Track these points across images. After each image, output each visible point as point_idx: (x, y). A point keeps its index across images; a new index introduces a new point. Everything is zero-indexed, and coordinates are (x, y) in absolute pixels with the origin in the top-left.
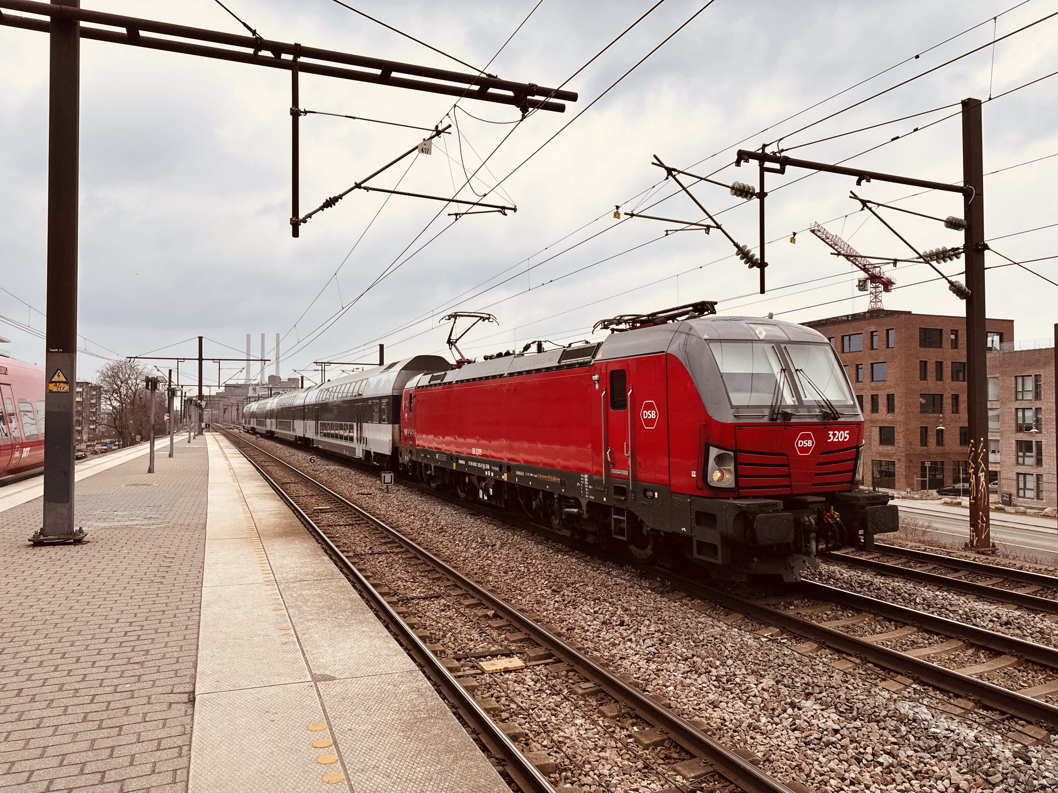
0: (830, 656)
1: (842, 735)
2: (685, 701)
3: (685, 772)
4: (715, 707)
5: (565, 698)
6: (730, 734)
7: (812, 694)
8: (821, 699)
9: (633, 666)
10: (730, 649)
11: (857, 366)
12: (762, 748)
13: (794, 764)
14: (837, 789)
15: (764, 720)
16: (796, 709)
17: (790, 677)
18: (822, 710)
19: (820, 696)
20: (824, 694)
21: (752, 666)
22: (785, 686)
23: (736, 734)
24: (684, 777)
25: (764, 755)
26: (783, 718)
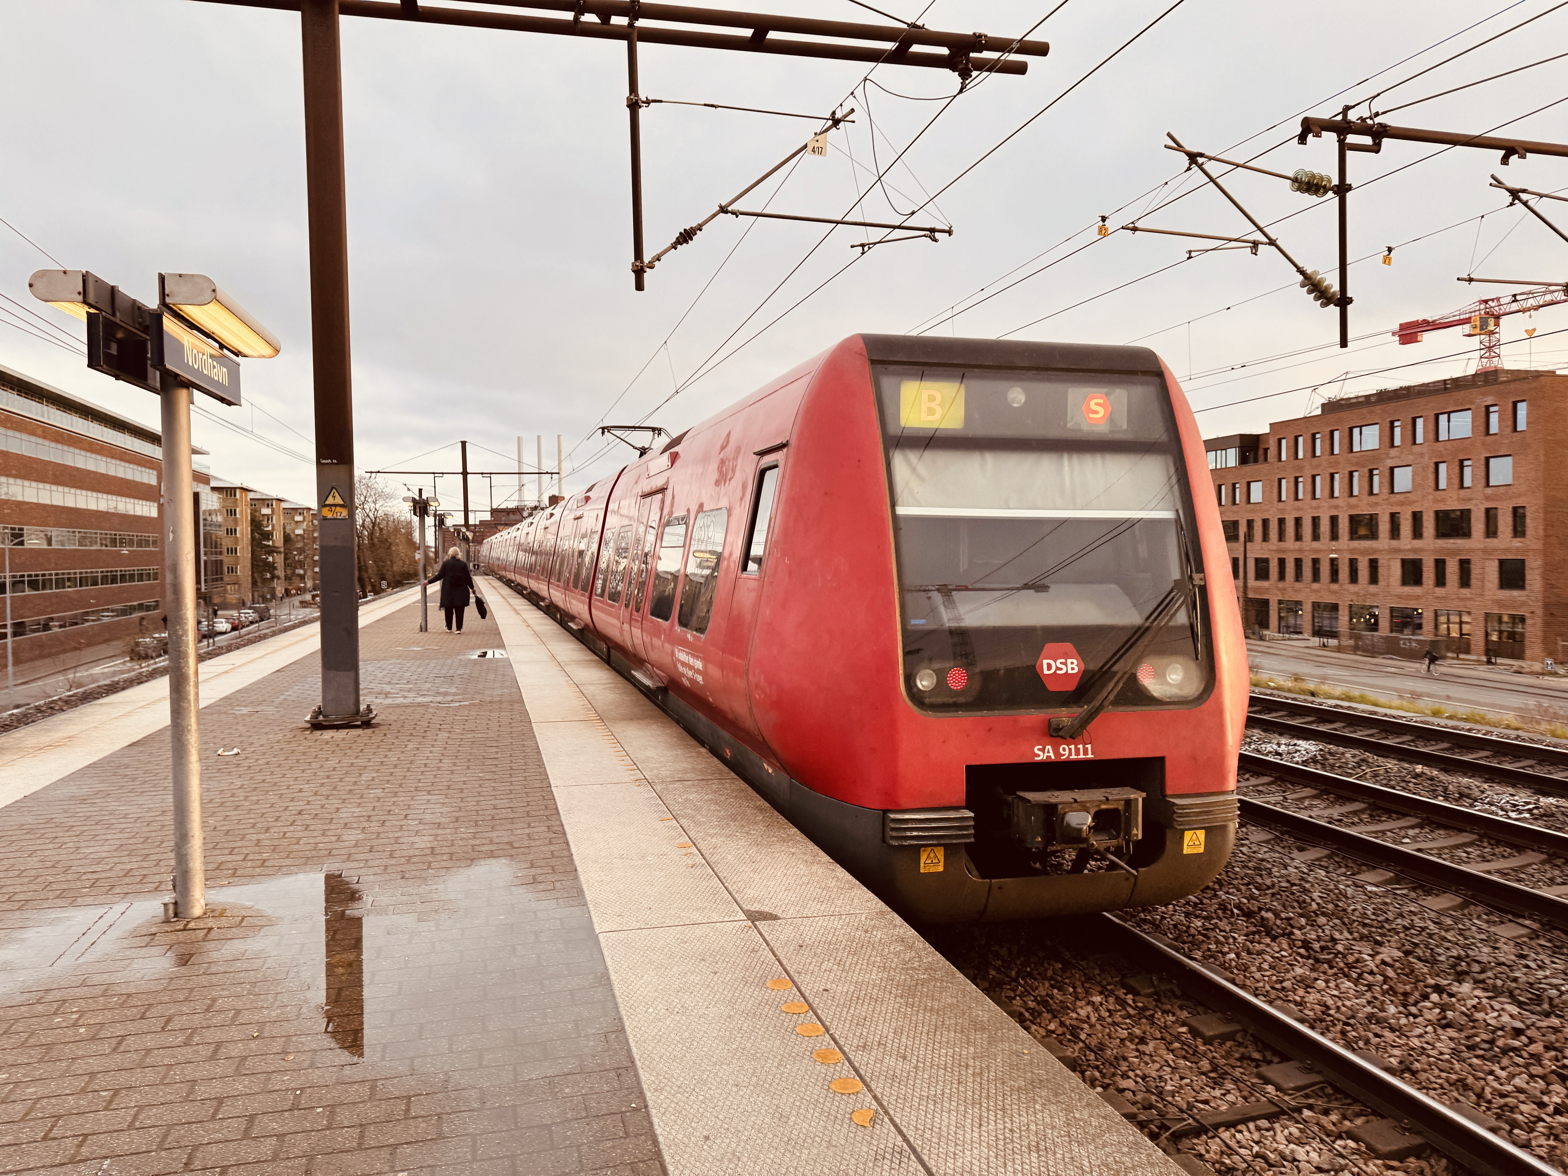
0: (1485, 917)
1: (1529, 1038)
2: (1258, 975)
3: (1279, 1081)
4: (1308, 986)
6: (1339, 1028)
7: (1467, 973)
8: (1484, 981)
10: (1319, 901)
11: (1461, 461)
12: (1396, 1052)
14: (1532, 1119)
15: (1392, 1009)
16: (1445, 996)
17: (1427, 947)
18: (1489, 998)
19: (1482, 976)
20: (1490, 974)
21: (1360, 927)
22: (1419, 959)
23: (1349, 1028)
24: (1278, 1088)
25: (1401, 1062)
26: (1424, 1007)
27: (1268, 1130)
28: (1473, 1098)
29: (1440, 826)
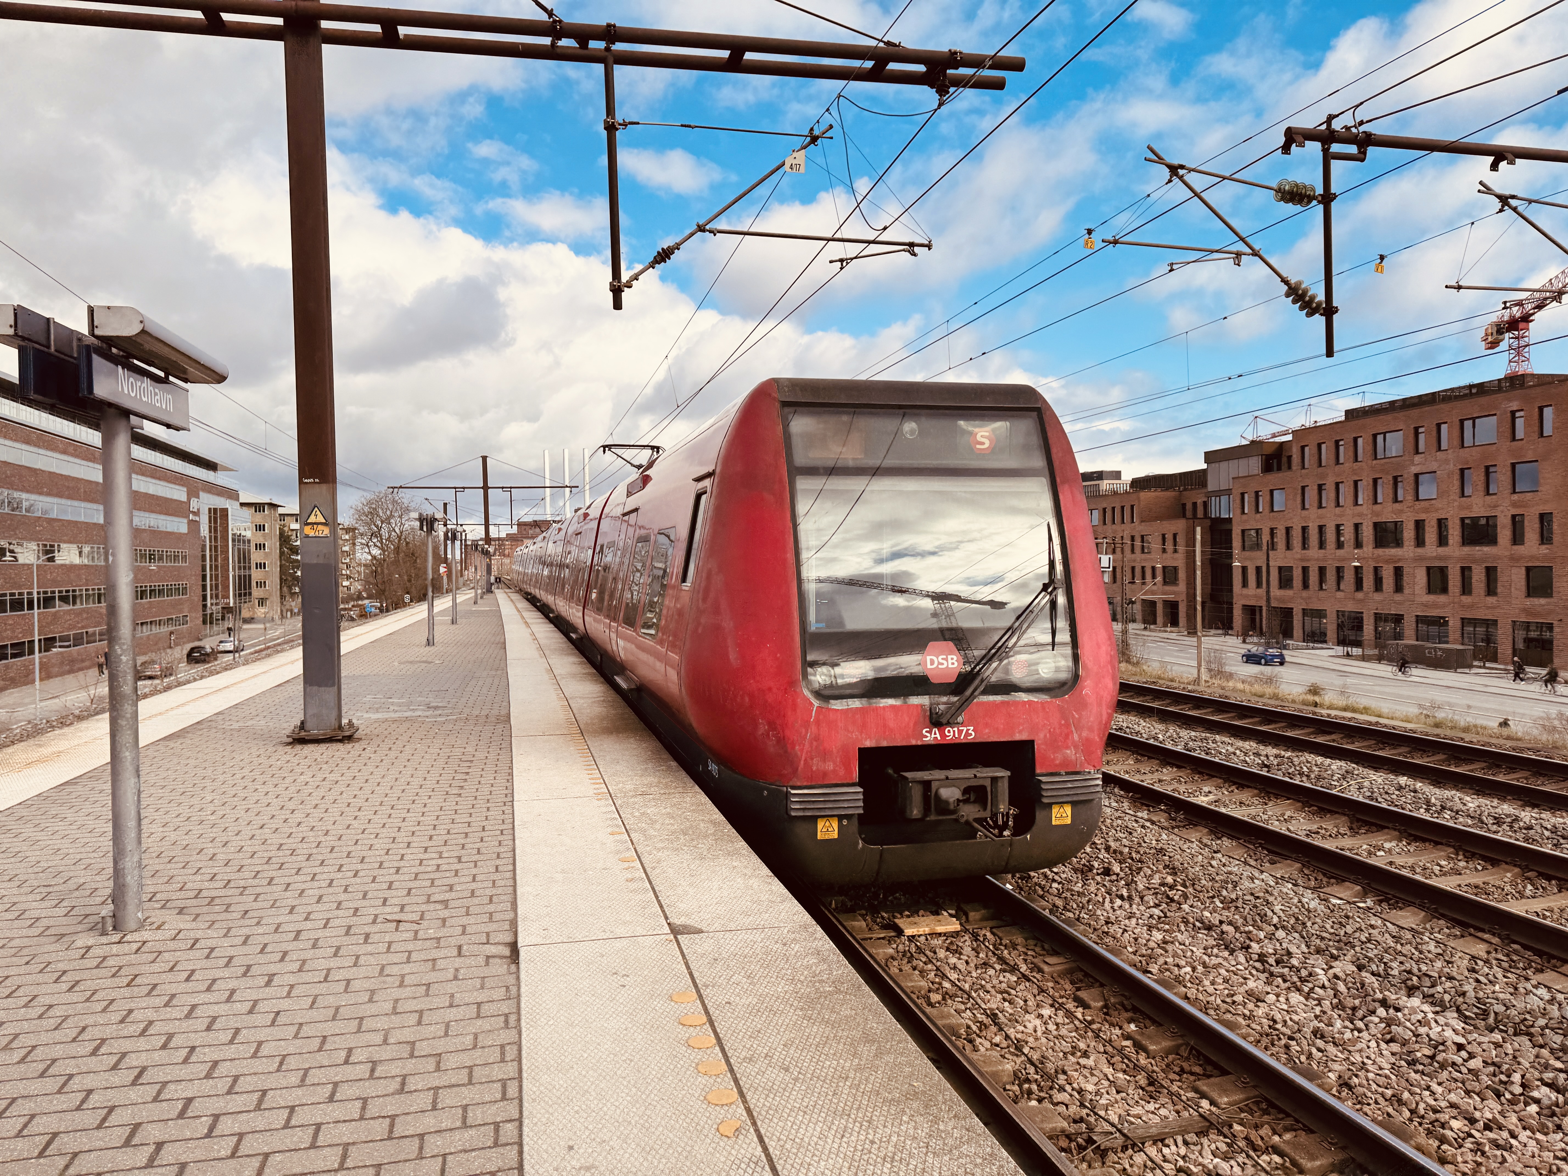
0: (1446, 930)
1: (1469, 1053)
2: (1211, 989)
3: (1214, 1095)
4: (1258, 1000)
5: (1024, 976)
6: (1283, 1042)
7: (1418, 988)
8: (1432, 995)
9: (1126, 935)
10: (1281, 914)
11: (1487, 468)
12: (1336, 1067)
13: (1389, 1092)
14: (1461, 1135)
15: (1338, 1024)
16: (1391, 1011)
17: (1381, 960)
18: (1436, 1013)
19: (1432, 991)
20: (1439, 988)
21: (1318, 941)
22: (1373, 974)
23: (1293, 1043)
24: (1213, 1103)
25: (1340, 1077)
26: (1372, 1022)
27: (1194, 1144)
28: (1407, 1114)
29: (1417, 839)
